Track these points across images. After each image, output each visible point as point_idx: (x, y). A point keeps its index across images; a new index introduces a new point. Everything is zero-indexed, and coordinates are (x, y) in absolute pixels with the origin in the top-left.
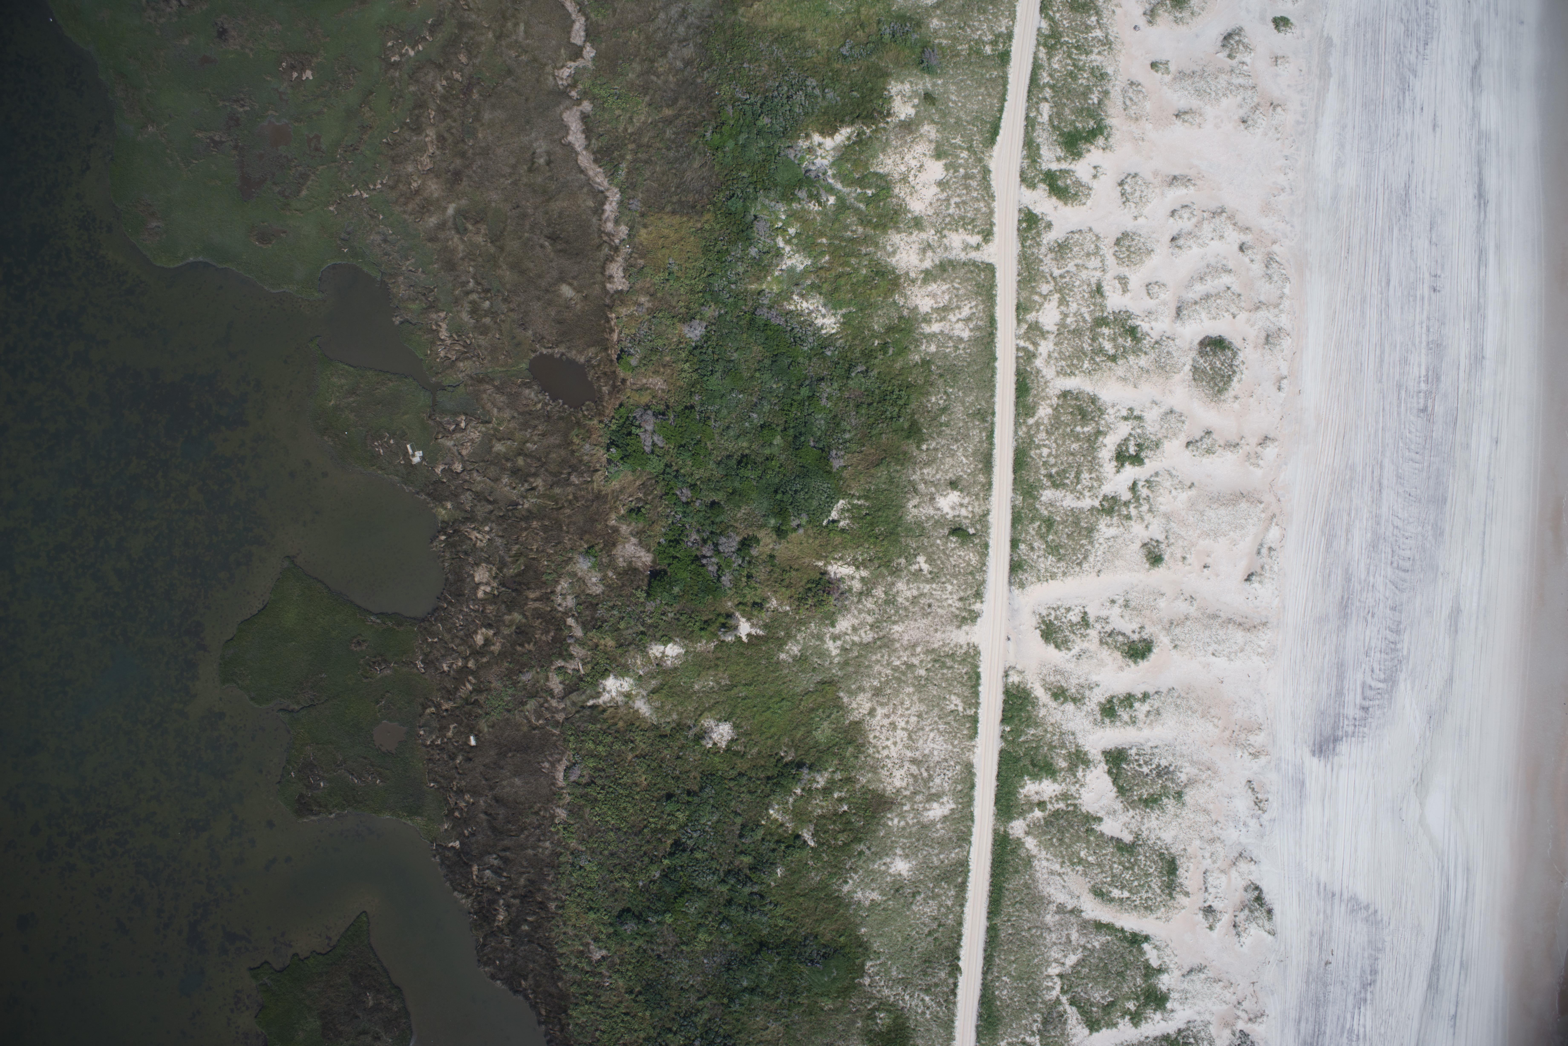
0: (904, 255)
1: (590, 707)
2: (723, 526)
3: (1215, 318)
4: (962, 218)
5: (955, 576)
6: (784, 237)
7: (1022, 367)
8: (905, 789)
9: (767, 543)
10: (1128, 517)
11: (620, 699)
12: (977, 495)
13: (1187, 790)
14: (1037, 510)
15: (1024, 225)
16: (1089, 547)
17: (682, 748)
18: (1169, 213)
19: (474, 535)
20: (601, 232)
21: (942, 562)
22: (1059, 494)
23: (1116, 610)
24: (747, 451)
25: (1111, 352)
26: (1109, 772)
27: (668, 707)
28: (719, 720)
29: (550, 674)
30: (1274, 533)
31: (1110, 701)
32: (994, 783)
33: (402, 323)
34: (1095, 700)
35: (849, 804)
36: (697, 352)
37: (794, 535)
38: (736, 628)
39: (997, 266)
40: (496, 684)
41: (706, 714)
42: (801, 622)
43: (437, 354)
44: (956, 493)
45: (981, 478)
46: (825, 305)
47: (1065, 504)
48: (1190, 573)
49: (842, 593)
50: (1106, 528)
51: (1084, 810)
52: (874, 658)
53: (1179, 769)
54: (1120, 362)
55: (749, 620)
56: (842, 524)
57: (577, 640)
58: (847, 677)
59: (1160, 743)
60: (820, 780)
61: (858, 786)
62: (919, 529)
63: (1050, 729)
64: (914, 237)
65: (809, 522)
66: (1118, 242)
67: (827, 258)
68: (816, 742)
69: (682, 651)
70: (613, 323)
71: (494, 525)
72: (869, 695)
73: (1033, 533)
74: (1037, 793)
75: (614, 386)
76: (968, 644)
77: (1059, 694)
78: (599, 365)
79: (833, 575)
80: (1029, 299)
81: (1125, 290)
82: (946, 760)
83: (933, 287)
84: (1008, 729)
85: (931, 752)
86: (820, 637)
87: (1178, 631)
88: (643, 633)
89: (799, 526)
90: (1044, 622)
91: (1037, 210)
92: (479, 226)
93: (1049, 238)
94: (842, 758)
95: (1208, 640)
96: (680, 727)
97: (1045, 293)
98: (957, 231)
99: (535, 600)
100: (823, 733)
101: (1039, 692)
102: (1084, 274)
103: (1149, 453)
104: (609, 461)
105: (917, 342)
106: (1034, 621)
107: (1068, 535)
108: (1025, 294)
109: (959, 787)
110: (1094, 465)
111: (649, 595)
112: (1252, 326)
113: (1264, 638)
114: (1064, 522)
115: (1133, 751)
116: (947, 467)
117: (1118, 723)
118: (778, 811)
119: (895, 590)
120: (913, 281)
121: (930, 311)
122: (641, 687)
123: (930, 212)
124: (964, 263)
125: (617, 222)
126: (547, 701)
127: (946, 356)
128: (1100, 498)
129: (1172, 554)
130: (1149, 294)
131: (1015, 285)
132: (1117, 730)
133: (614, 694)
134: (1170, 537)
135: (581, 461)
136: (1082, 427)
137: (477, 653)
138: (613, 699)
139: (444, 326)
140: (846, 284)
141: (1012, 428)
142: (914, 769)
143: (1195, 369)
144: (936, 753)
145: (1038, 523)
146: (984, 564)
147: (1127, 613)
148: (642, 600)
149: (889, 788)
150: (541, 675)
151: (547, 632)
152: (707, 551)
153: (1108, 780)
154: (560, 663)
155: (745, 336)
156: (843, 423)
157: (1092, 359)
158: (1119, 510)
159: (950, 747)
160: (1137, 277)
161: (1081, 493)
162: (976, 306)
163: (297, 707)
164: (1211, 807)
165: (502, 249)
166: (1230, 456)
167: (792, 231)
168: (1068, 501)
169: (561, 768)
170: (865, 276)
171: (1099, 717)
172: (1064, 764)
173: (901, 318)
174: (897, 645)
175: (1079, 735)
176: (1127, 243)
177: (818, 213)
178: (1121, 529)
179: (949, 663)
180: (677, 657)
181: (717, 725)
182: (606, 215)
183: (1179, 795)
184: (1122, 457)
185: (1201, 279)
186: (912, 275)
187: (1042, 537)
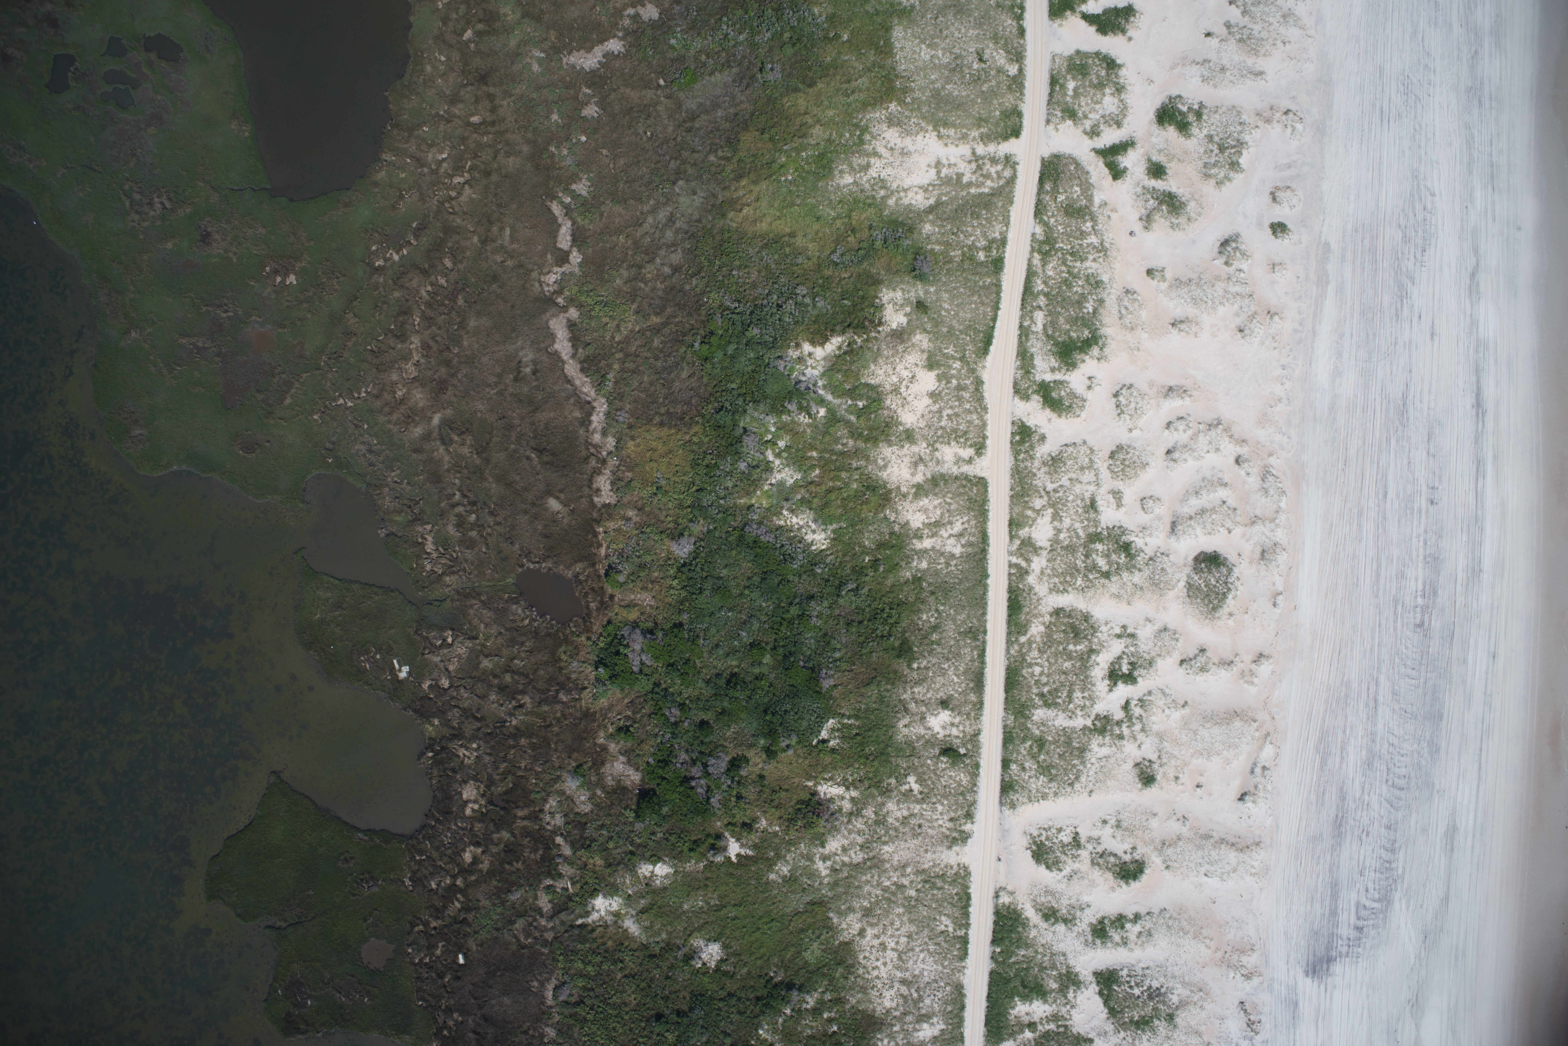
0: (895, 469)
1: (580, 926)
2: (712, 746)
3: (1210, 533)
4: (955, 431)
5: (945, 796)
6: (773, 451)
7: (1014, 584)
8: (895, 1009)
9: (756, 762)
10: (1121, 737)
11: (609, 919)
12: (968, 714)
13: (1179, 1012)
14: (1028, 729)
15: (1017, 438)
16: (1081, 767)
17: (671, 967)
18: (1164, 425)
19: (462, 752)
20: (588, 444)
21: (933, 783)
22: (1051, 713)
23: (1108, 830)
24: (736, 670)
25: (1105, 568)
26: (1101, 993)
27: (657, 927)
28: (709, 940)
29: (539, 894)
30: (1268, 751)
31: (1101, 922)
32: (984, 1004)
33: (387, 535)
34: (1086, 921)
35: (839, 1024)
36: (685, 569)
37: (783, 755)
38: (725, 849)
39: (989, 480)
40: (485, 902)
41: (695, 934)
42: (790, 843)
43: (423, 567)
44: (947, 713)
45: (973, 697)
46: (815, 521)
47: (1057, 723)
48: (1183, 792)
49: (832, 814)
50: (1098, 748)
51: (1074, 1031)
52: (864, 878)
53: (1170, 990)
54: (1114, 579)
55: (738, 840)
56: (832, 743)
57: (566, 859)
58: (837, 897)
59: (1151, 964)
60: (810, 1000)
61: (848, 1007)
62: (910, 749)
63: (1041, 950)
64: (905, 450)
65: (799, 742)
66: (1112, 455)
67: (817, 472)
68: (806, 963)
69: (671, 871)
70: (600, 537)
71: (481, 743)
72: (859, 915)
73: (1025, 753)
74: (1027, 1014)
75: (602, 603)
76: (959, 865)
77: (1050, 915)
78: (586, 580)
79: (822, 795)
80: (1022, 515)
81: (1119, 505)
82: (936, 981)
83: (925, 502)
84: (998, 950)
85: (922, 973)
86: (810, 858)
87: (1170, 851)
88: (632, 853)
89: (788, 746)
90: (1035, 842)
91: (1031, 423)
92: (464, 437)
93: (1043, 451)
94: (832, 979)
95: (1201, 861)
96: (669, 947)
97: (1038, 508)
98: (949, 444)
99: (523, 818)
100: (813, 953)
101: (1030, 913)
102: (1078, 489)
103: (1143, 672)
104: (598, 680)
105: (908, 559)
106: (1025, 841)
107: (1060, 755)
108: (1017, 509)
109: (949, 1008)
110: (1086, 684)
111: (638, 816)
112: (1247, 541)
113: (1257, 858)
114: (1055, 742)
115: (1124, 973)
116: (938, 686)
117: (1109, 945)
118: (768, 1031)
119: (885, 810)
120: (905, 496)
121: (921, 526)
122: (630, 906)
123: (922, 424)
124: (956, 478)
125: (604, 433)
126: (535, 920)
127: (937, 573)
128: (1093, 717)
129: (1164, 773)
130: (1143, 509)
131: (1008, 500)
132: (1108, 951)
133: (603, 913)
134: (1163, 757)
135: (569, 678)
136: (1075, 645)
137: (465, 871)
138: (601, 918)
139: (430, 538)
140: (837, 499)
141: (1004, 646)
142: (904, 990)
143: (1190, 586)
144: (926, 973)
145: (1029, 743)
146: (975, 785)
147: (1119, 834)
148: (631, 819)
149: (878, 1009)
150: (531, 894)
151: (536, 851)
152: (696, 771)
153: (1098, 1002)
154: (549, 882)
155: (734, 552)
156: (834, 642)
157: (1085, 576)
158: (1111, 730)
159: (940, 968)
160: (1131, 491)
161: (1073, 713)
162: (968, 521)
163: (284, 925)
164: (1203, 1028)
165: (487, 461)
166: (1224, 674)
167: (782, 444)
168: (1061, 720)
169: (550, 987)
170: (856, 491)
171: (1090, 938)
172: (1054, 986)
173: (892, 533)
174: (887, 866)
175: (1070, 956)
176: (1121, 456)
177: (809, 425)
178: (1114, 748)
179: (939, 883)
180: (667, 876)
181: (707, 945)
182: (593, 426)
183: (1170, 1017)
184: (1114, 676)
185: (1197, 493)
186: (904, 489)
187: (1034, 757)
